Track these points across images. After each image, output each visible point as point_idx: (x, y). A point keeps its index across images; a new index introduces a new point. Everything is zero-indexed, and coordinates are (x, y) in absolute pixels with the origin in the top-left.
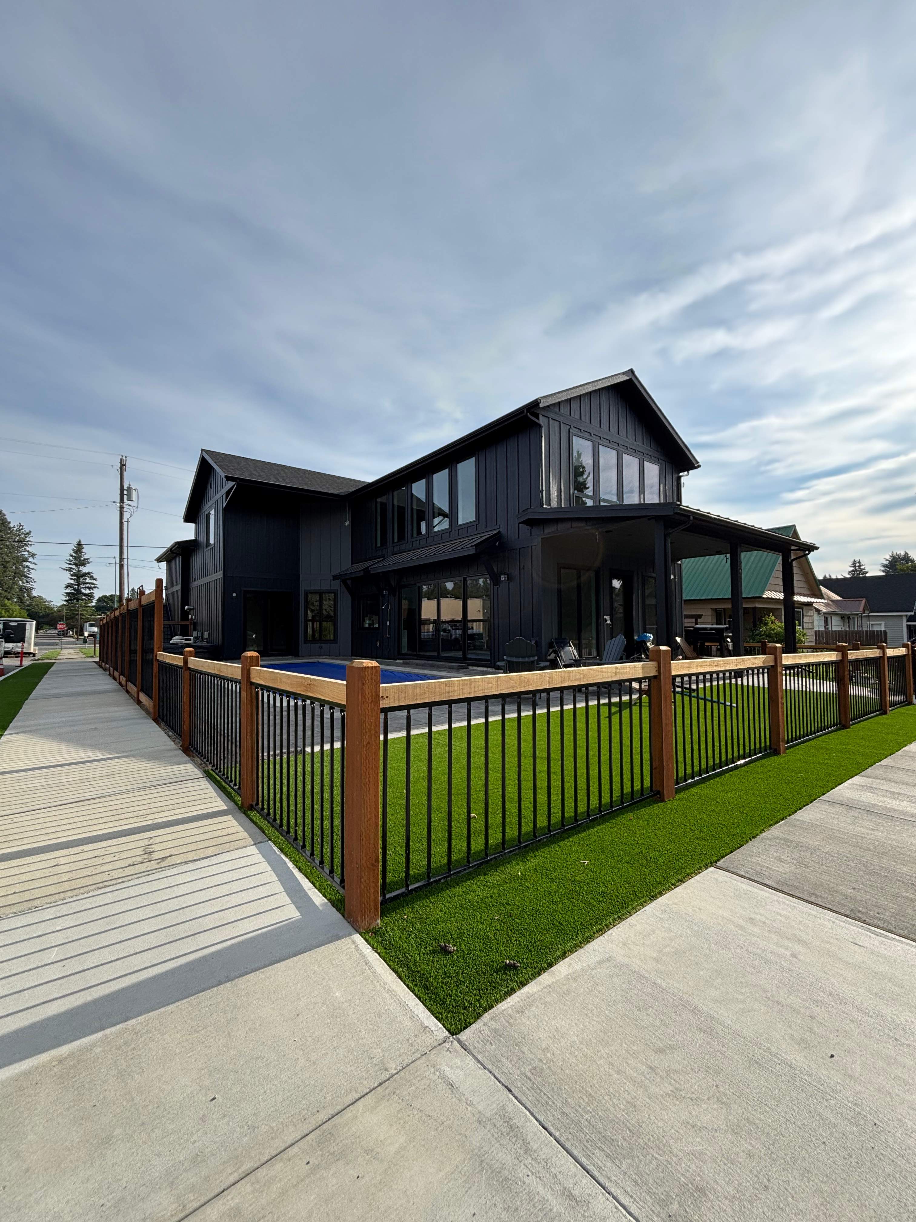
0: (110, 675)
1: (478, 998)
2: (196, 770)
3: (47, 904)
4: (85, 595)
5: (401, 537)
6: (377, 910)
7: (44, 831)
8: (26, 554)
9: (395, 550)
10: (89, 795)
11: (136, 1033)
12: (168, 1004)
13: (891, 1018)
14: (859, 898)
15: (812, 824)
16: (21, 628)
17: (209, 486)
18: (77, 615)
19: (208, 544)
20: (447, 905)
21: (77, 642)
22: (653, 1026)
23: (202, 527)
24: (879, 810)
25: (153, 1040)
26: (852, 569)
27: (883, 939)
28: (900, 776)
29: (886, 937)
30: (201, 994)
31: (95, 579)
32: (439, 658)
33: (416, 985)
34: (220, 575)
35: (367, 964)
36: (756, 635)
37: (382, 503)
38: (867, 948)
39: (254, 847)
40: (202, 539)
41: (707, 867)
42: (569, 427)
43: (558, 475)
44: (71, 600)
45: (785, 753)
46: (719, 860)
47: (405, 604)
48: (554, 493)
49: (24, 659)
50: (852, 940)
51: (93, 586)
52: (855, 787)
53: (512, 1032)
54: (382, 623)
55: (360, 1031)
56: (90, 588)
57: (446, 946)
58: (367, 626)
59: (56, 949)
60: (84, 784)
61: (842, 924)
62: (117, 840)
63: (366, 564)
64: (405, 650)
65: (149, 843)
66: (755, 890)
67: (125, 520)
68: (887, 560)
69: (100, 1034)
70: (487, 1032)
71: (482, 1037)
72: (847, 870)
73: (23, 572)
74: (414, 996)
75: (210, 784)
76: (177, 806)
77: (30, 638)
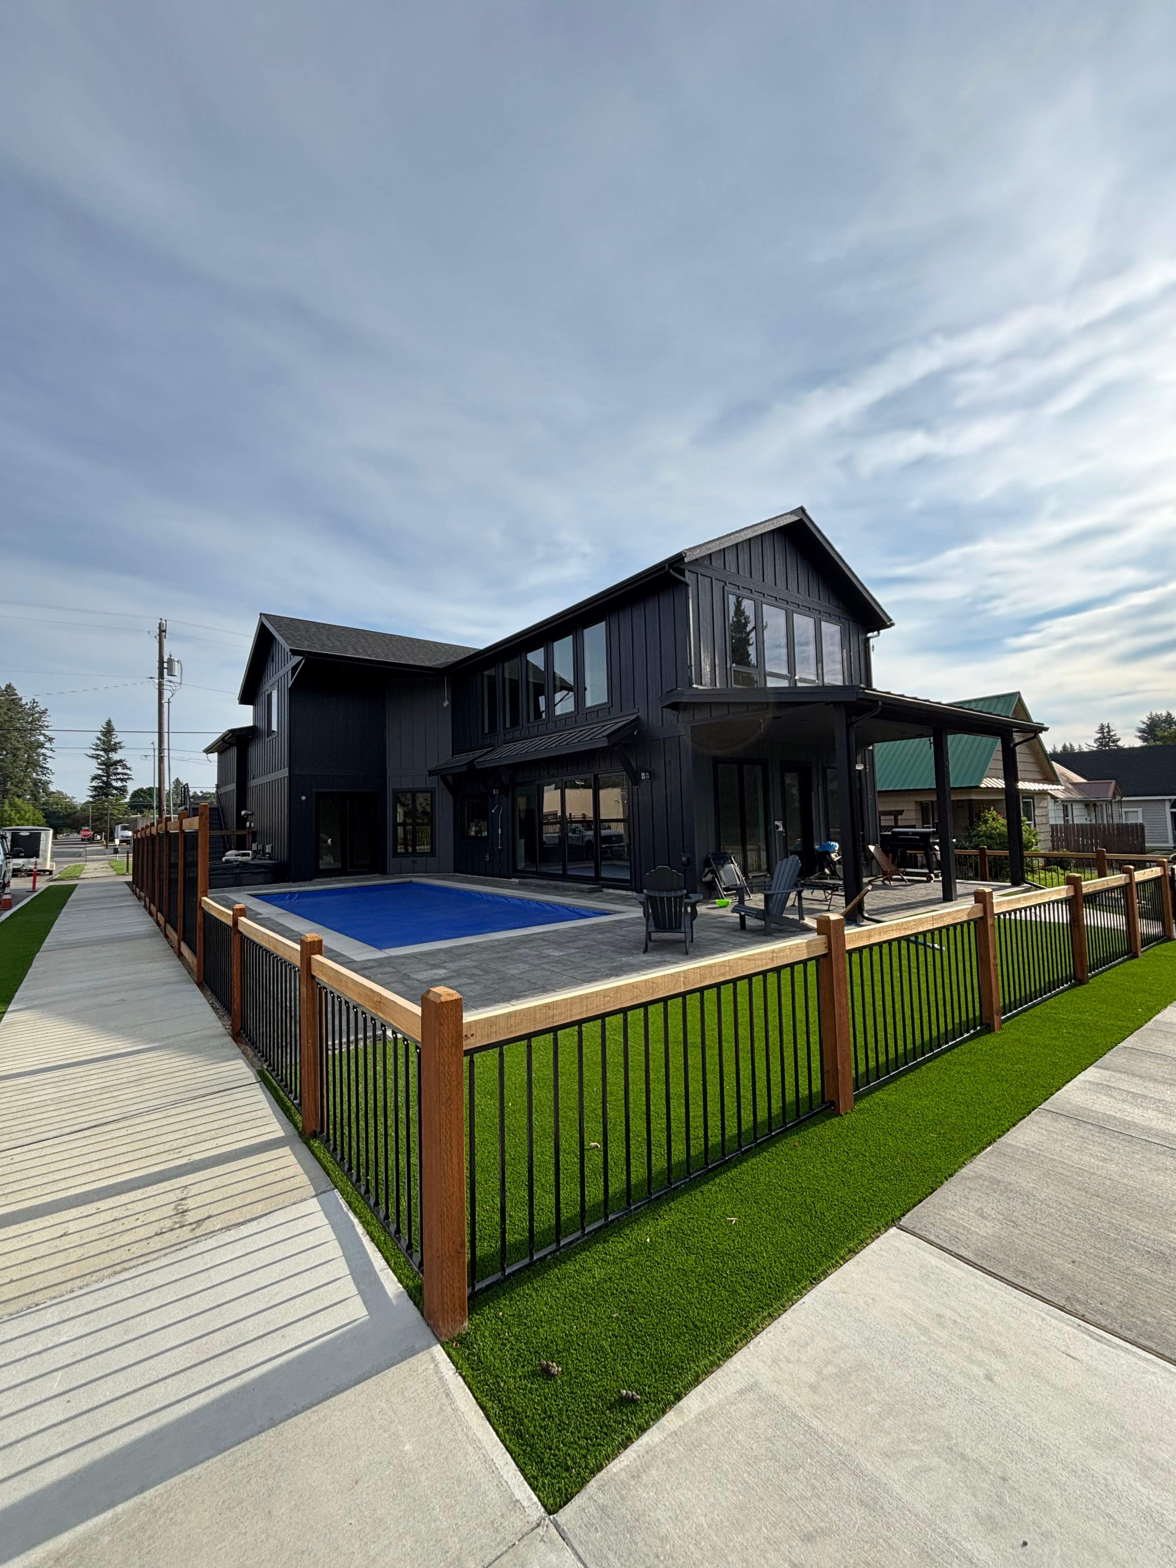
0: (145, 906)
1: (584, 1452)
2: (247, 1069)
3: (51, 1299)
4: (116, 788)
5: (515, 721)
6: (464, 1310)
7: (51, 1178)
8: (42, 738)
9: (507, 738)
10: (110, 1115)
11: (154, 1512)
12: (196, 1465)
13: (1105, 1479)
14: (1078, 1278)
15: (1028, 1151)
16: (35, 838)
17: (270, 659)
18: (106, 814)
19: (270, 732)
20: (554, 1292)
21: (107, 851)
22: (803, 1498)
23: (263, 709)
24: (1115, 1125)
25: (175, 1523)
26: (1099, 735)
27: (1105, 1347)
28: (1149, 1066)
29: (1109, 1343)
30: (237, 1448)
31: (129, 769)
32: (564, 877)
33: (508, 1430)
34: (285, 773)
35: (447, 1395)
36: (974, 836)
37: (489, 677)
38: (1081, 1361)
39: (315, 1199)
40: (262, 725)
41: (887, 1227)
42: (722, 584)
43: (710, 645)
44: (98, 795)
45: (1000, 1028)
46: (903, 1215)
47: (522, 803)
48: (706, 668)
49: (38, 878)
50: (1063, 1349)
51: (126, 777)
52: (1088, 1086)
53: (623, 1510)
54: (492, 830)
55: (433, 1509)
56: (122, 780)
57: (548, 1364)
58: (473, 834)
59: (60, 1373)
60: (105, 1096)
61: (1053, 1321)
62: (141, 1191)
63: (471, 756)
64: (521, 865)
65: (183, 1196)
66: (948, 1266)
67: (165, 700)
68: (1144, 723)
69: (109, 1514)
70: (592, 1510)
71: (585, 1519)
72: (1067, 1232)
73: (38, 761)
74: (504, 1450)
75: (265, 1094)
76: (220, 1132)
77: (46, 851)
